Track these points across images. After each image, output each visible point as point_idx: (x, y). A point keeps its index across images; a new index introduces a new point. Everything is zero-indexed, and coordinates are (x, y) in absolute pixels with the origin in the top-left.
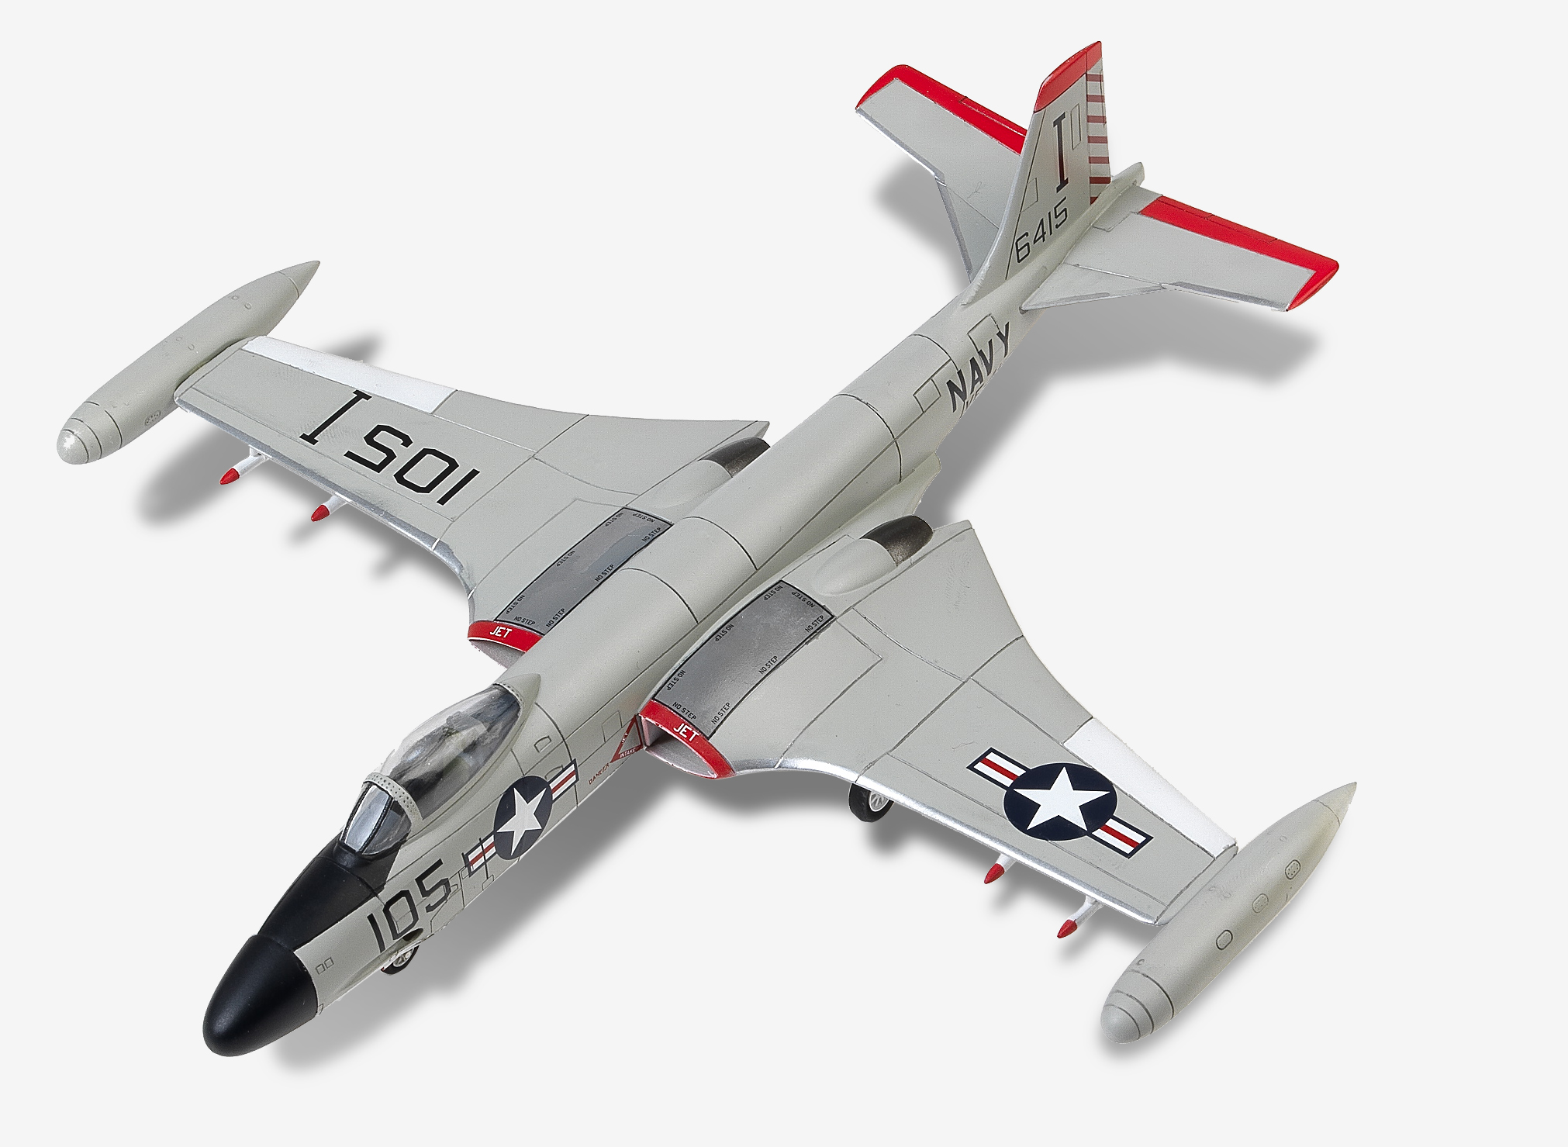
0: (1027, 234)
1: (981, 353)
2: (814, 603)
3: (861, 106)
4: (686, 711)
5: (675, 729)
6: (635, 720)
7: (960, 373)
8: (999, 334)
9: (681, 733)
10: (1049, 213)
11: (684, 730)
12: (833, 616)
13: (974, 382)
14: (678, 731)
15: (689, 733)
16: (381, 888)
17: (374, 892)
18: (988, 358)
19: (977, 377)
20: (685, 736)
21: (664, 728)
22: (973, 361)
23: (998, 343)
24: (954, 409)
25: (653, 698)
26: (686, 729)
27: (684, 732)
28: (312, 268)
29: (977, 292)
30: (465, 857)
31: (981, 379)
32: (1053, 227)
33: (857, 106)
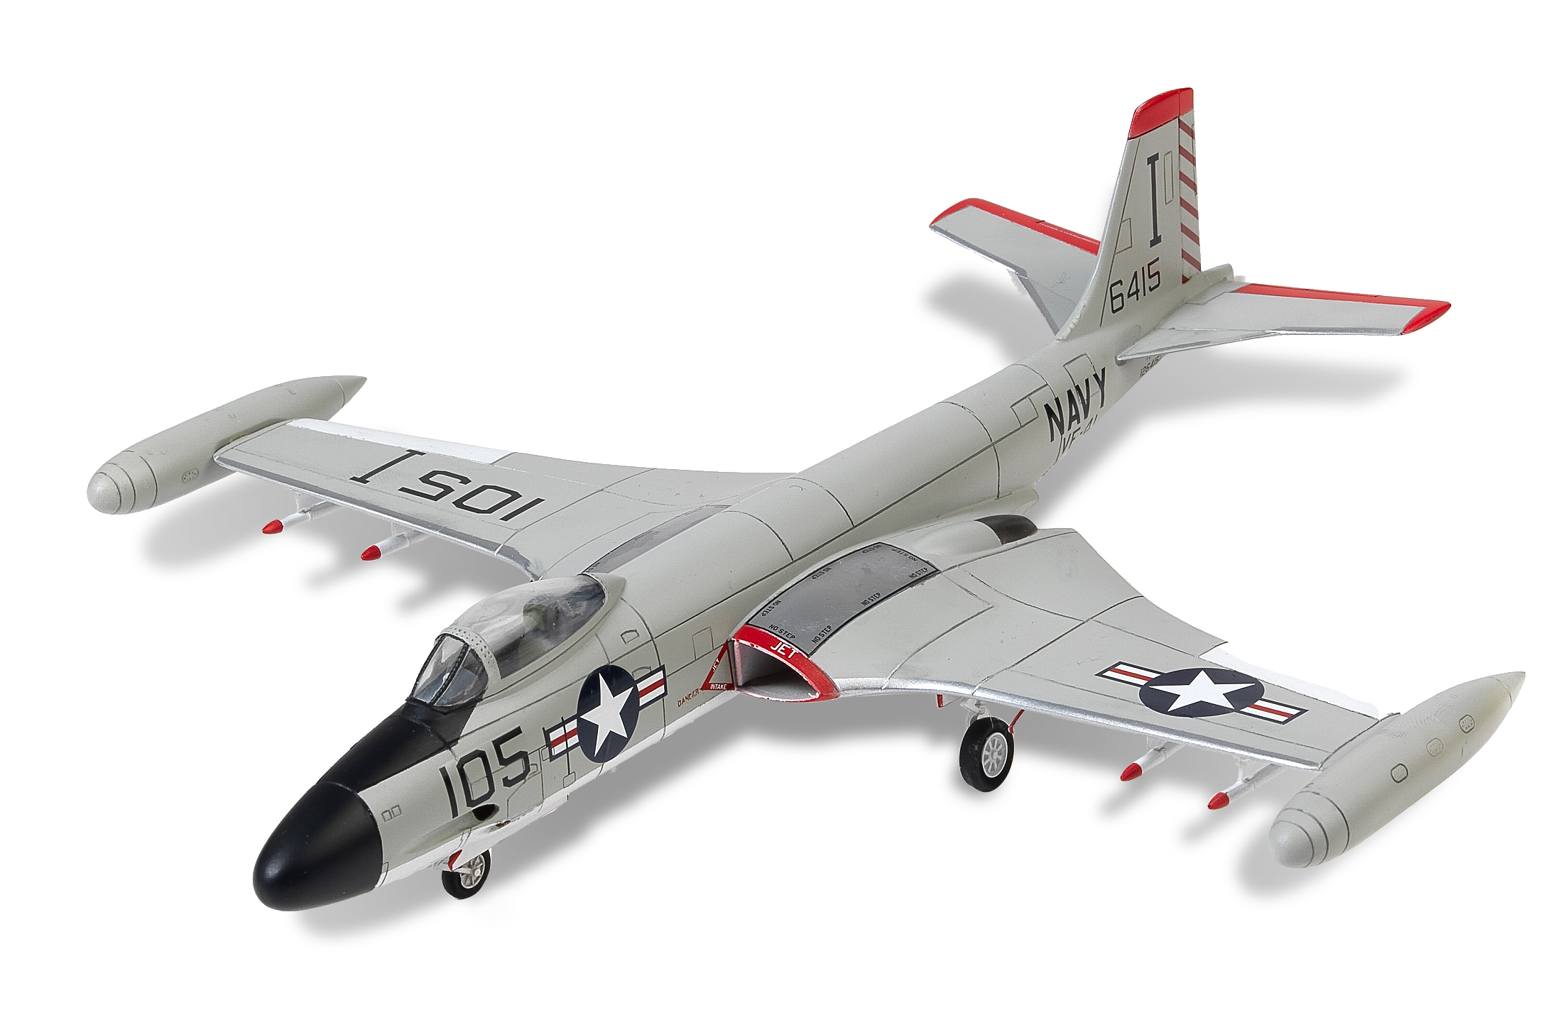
0: (1120, 282)
1: (1077, 388)
2: (916, 558)
3: (936, 224)
4: (783, 632)
5: (772, 647)
6: (727, 647)
7: (1057, 400)
8: (1096, 376)
9: (779, 651)
10: (1143, 268)
11: (782, 648)
12: (938, 570)
13: (1072, 419)
14: (775, 649)
15: (788, 651)
16: (455, 741)
17: (448, 745)
18: (1085, 398)
19: (1074, 413)
20: (784, 654)
21: (760, 648)
22: (1070, 392)
23: (1094, 386)
24: (1052, 440)
25: (747, 623)
26: (784, 647)
27: (782, 650)
28: (359, 382)
29: (1072, 330)
30: (547, 734)
31: (1077, 417)
32: (1147, 289)
33: (933, 223)
